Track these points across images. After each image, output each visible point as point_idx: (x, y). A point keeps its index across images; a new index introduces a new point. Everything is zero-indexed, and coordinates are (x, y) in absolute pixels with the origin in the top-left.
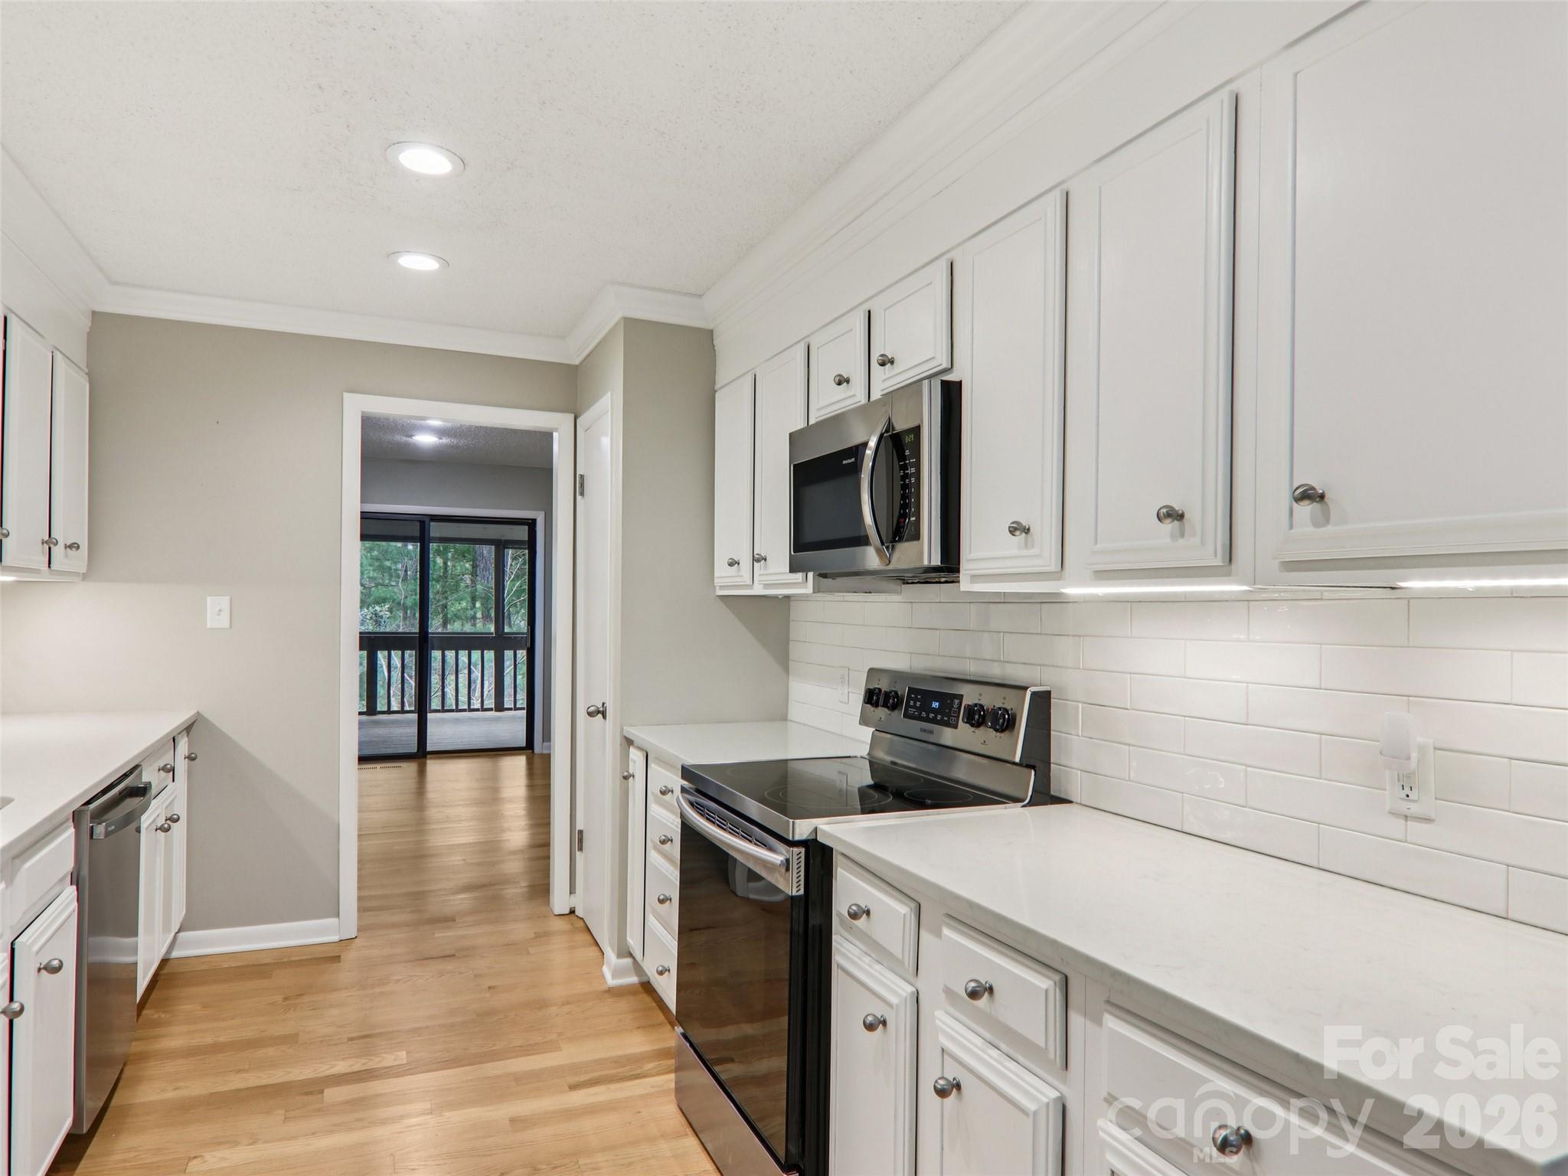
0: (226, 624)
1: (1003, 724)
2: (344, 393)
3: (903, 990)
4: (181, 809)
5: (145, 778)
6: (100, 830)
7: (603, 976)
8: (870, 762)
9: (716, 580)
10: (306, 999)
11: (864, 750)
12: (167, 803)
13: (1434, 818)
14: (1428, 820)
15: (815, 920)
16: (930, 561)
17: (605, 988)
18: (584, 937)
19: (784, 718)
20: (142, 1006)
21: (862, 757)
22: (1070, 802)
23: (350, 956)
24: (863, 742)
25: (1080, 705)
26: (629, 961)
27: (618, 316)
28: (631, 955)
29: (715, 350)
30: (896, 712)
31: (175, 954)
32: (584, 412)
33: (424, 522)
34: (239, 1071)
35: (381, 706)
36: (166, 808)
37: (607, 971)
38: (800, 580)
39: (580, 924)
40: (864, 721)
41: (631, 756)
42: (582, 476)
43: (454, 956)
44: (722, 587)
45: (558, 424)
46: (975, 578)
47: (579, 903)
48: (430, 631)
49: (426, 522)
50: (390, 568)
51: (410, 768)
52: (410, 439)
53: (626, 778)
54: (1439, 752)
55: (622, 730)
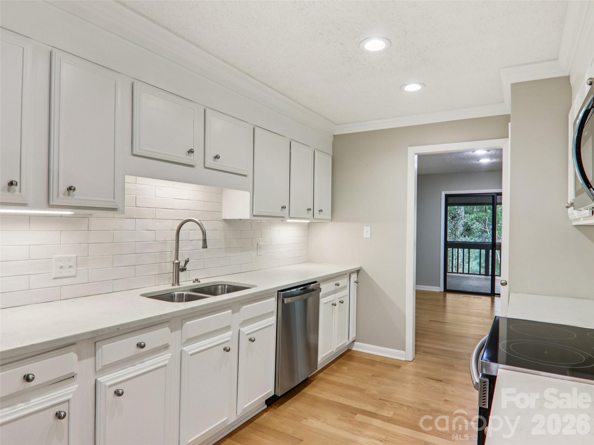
0: (369, 236)
2: (408, 147)
5: (320, 286)
6: (286, 300)
10: (378, 378)
23: (405, 367)
27: (509, 84)
29: (571, 88)
31: (354, 349)
36: (339, 298)
43: (442, 381)
44: (573, 220)
48: (496, 242)
49: (495, 196)
51: (488, 299)
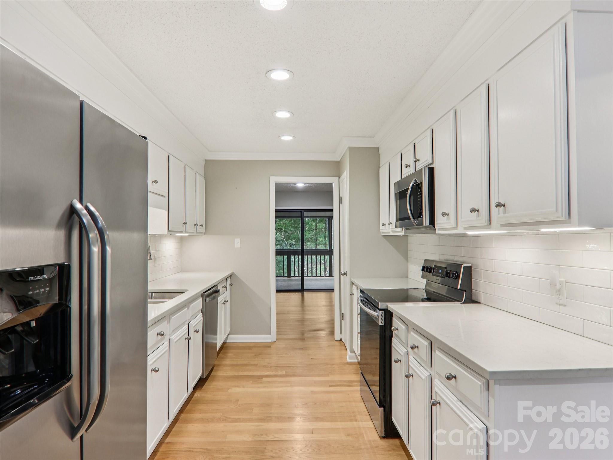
0: (239, 246)
1: (455, 276)
2: (270, 177)
3: (404, 351)
4: (229, 299)
5: (219, 288)
6: (208, 299)
7: (347, 359)
8: (425, 291)
9: (381, 231)
10: (260, 356)
11: (424, 287)
12: (225, 297)
13: (566, 304)
14: (564, 305)
15: (387, 333)
16: (425, 224)
17: (347, 362)
18: (344, 348)
19: (407, 277)
20: (219, 352)
21: (422, 289)
22: (480, 303)
23: (274, 346)
24: (424, 283)
25: (482, 270)
26: (354, 354)
27: (347, 147)
28: (355, 352)
29: (379, 154)
30: (431, 273)
31: (228, 341)
32: (341, 176)
33: (302, 212)
34: (242, 371)
35: (292, 274)
36: (224, 298)
37: (348, 357)
38: (400, 230)
39: (343, 344)
40: (423, 277)
41: (353, 288)
42: (341, 197)
43: (303, 349)
44: (383, 233)
45: (333, 180)
46: (440, 229)
47: (342, 337)
48: (304, 249)
49: (303, 212)
50: (297, 227)
51: (298, 295)
52: (295, 185)
53: (351, 295)
54: (567, 283)
55: (350, 279)
